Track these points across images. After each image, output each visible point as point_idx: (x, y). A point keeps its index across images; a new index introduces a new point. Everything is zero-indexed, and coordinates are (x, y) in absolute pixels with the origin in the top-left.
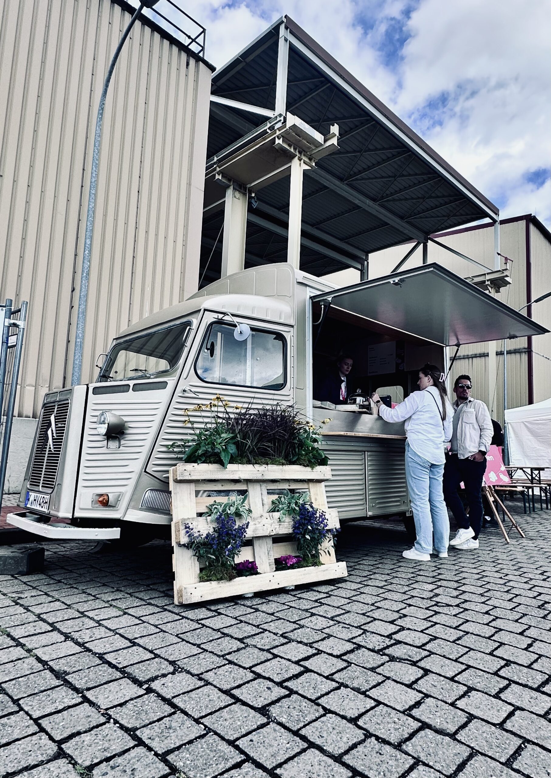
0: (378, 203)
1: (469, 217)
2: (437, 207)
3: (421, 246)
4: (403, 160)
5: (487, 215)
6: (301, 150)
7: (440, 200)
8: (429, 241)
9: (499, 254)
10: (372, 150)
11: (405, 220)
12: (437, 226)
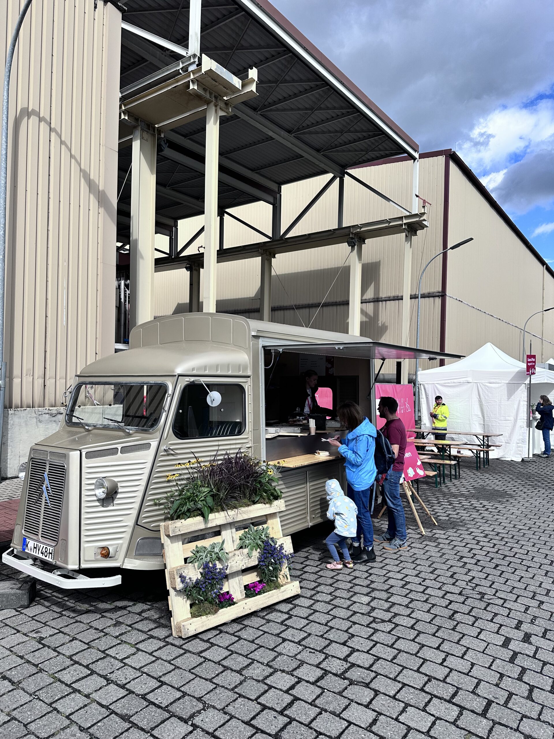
0: (293, 135)
1: (387, 153)
2: (355, 141)
3: (338, 179)
4: (321, 93)
5: (404, 152)
6: (216, 94)
8: (346, 175)
9: (417, 196)
10: (289, 82)
11: (322, 153)
12: (354, 160)
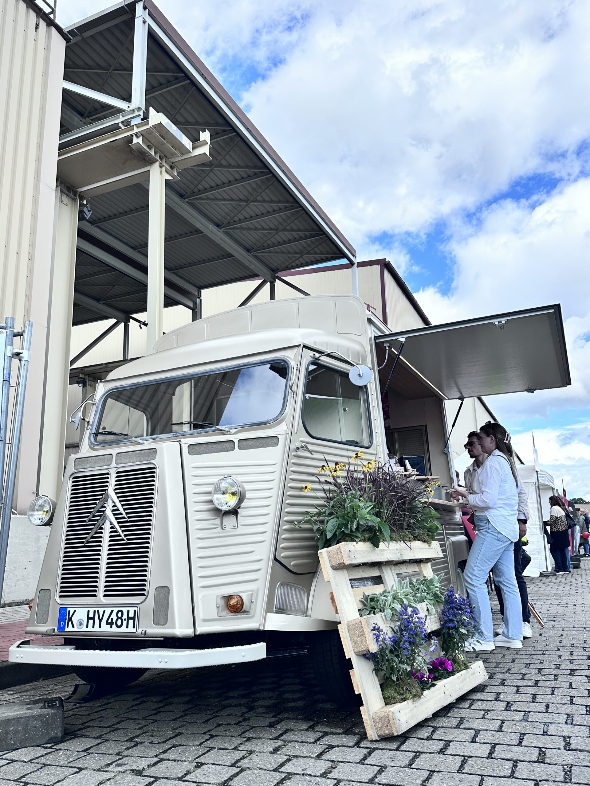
0: (223, 229)
1: (323, 256)
2: (290, 241)
3: (268, 284)
4: (259, 183)
5: (344, 256)
7: (294, 233)
8: (276, 280)
10: (224, 167)
11: (252, 253)
12: (287, 264)
